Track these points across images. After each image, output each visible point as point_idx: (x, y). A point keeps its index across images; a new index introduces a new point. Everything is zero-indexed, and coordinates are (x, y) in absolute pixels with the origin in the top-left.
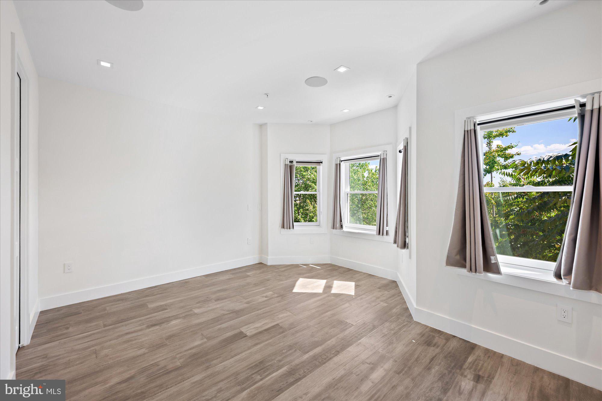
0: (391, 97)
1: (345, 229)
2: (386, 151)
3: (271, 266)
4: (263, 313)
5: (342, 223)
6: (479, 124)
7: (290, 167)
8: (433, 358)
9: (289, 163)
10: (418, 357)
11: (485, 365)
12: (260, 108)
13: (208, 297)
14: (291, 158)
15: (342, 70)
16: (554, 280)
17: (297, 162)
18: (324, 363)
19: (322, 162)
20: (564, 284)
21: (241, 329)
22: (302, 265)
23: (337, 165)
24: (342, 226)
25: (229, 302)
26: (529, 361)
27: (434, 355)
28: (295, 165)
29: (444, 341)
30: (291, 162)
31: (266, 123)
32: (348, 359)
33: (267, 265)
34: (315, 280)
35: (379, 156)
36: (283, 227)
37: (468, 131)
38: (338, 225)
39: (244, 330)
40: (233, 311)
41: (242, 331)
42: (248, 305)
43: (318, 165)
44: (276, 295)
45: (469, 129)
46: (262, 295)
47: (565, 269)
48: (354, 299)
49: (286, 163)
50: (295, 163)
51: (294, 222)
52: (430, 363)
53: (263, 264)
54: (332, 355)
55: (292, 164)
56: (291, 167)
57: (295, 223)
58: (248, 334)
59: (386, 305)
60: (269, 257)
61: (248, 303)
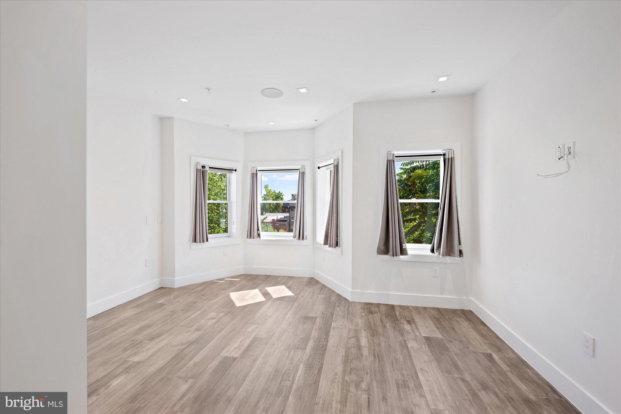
0: (317, 121)
1: (262, 237)
2: (305, 166)
3: (180, 288)
4: (229, 334)
5: (259, 232)
6: (396, 157)
7: (201, 172)
8: (381, 320)
9: (201, 168)
10: (374, 323)
11: (405, 314)
12: (184, 100)
13: (132, 339)
14: (203, 163)
15: (303, 91)
16: (431, 254)
17: (210, 168)
18: (326, 350)
19: (236, 170)
20: (436, 255)
21: (221, 354)
22: (216, 280)
23: (253, 174)
24: (259, 235)
25: (171, 337)
26: (420, 305)
27: (380, 318)
28: (208, 172)
29: (377, 308)
30: (203, 167)
31: (172, 118)
32: (337, 340)
33: (173, 288)
34: (244, 291)
35: (299, 169)
36: (195, 241)
37: (389, 160)
38: (256, 234)
39: (225, 353)
40: (190, 342)
41: (225, 355)
42: (200, 332)
43: (229, 173)
44: (222, 314)
45: (390, 159)
46: (206, 318)
47: (436, 247)
48: (296, 298)
49: (198, 168)
50: (207, 168)
51: (209, 234)
52: (382, 323)
53: (167, 288)
54: (325, 343)
55: (204, 170)
56: (204, 173)
57: (209, 236)
58: (235, 356)
59: (324, 296)
60: (176, 279)
61: (198, 330)
